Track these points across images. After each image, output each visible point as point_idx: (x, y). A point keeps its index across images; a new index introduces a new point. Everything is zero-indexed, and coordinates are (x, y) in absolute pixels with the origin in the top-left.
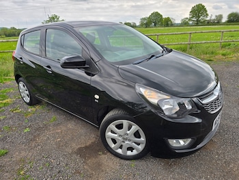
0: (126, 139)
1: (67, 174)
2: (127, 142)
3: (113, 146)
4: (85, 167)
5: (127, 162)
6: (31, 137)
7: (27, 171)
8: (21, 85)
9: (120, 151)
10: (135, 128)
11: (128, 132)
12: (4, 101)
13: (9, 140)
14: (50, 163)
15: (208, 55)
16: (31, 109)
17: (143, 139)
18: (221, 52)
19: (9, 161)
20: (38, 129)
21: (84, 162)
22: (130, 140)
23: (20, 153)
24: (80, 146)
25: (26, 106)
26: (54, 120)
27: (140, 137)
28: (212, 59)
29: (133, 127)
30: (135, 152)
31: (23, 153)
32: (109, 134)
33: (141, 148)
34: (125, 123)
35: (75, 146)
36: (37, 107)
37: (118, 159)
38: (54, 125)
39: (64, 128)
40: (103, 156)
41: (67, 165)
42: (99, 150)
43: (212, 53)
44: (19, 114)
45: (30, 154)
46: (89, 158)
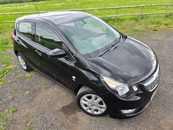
0: (94, 105)
1: (57, 126)
2: (94, 107)
3: (85, 108)
4: (68, 121)
5: (94, 118)
6: (31, 98)
7: (31, 124)
8: (20, 57)
9: (89, 111)
10: (99, 99)
11: (95, 101)
12: (9, 67)
13: (16, 100)
14: (45, 118)
15: (154, 25)
16: (28, 75)
17: (104, 105)
18: (164, 22)
19: (19, 116)
20: (35, 91)
21: (67, 117)
22: (96, 106)
23: (25, 110)
24: (63, 105)
25: (24, 72)
26: (45, 84)
27: (103, 104)
28: (157, 29)
29: (98, 99)
30: (99, 113)
31: (27, 111)
32: (82, 102)
33: (103, 110)
34: (93, 96)
35: (60, 105)
36: (32, 73)
37: (89, 116)
38: (45, 88)
39: (52, 91)
40: (79, 113)
41: (56, 119)
42: (76, 109)
43: (158, 23)
44: (20, 78)
45: (32, 111)
46: (70, 114)
